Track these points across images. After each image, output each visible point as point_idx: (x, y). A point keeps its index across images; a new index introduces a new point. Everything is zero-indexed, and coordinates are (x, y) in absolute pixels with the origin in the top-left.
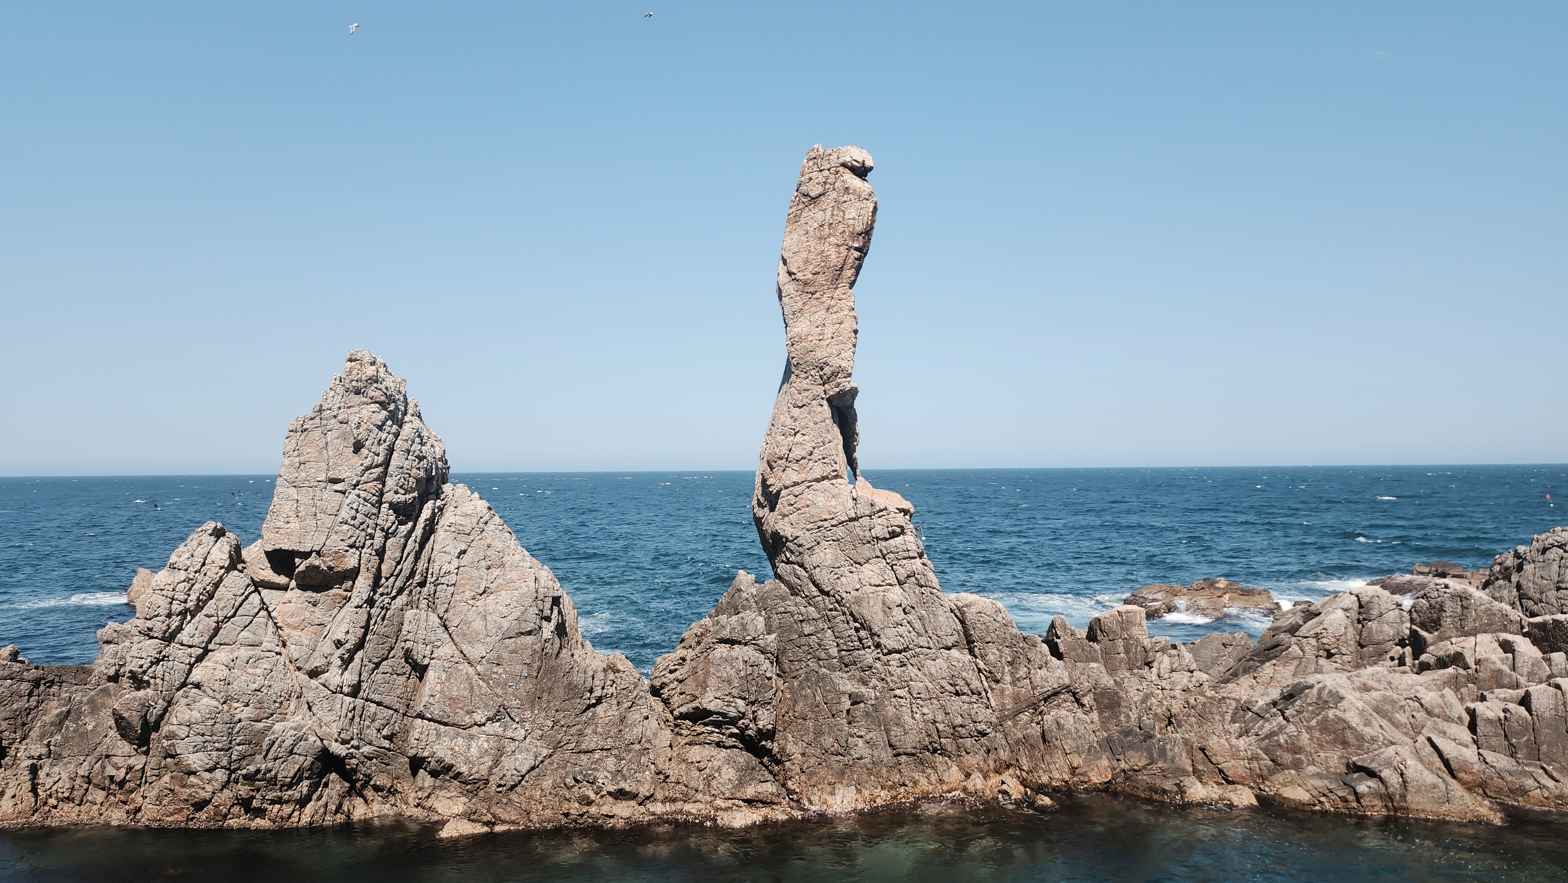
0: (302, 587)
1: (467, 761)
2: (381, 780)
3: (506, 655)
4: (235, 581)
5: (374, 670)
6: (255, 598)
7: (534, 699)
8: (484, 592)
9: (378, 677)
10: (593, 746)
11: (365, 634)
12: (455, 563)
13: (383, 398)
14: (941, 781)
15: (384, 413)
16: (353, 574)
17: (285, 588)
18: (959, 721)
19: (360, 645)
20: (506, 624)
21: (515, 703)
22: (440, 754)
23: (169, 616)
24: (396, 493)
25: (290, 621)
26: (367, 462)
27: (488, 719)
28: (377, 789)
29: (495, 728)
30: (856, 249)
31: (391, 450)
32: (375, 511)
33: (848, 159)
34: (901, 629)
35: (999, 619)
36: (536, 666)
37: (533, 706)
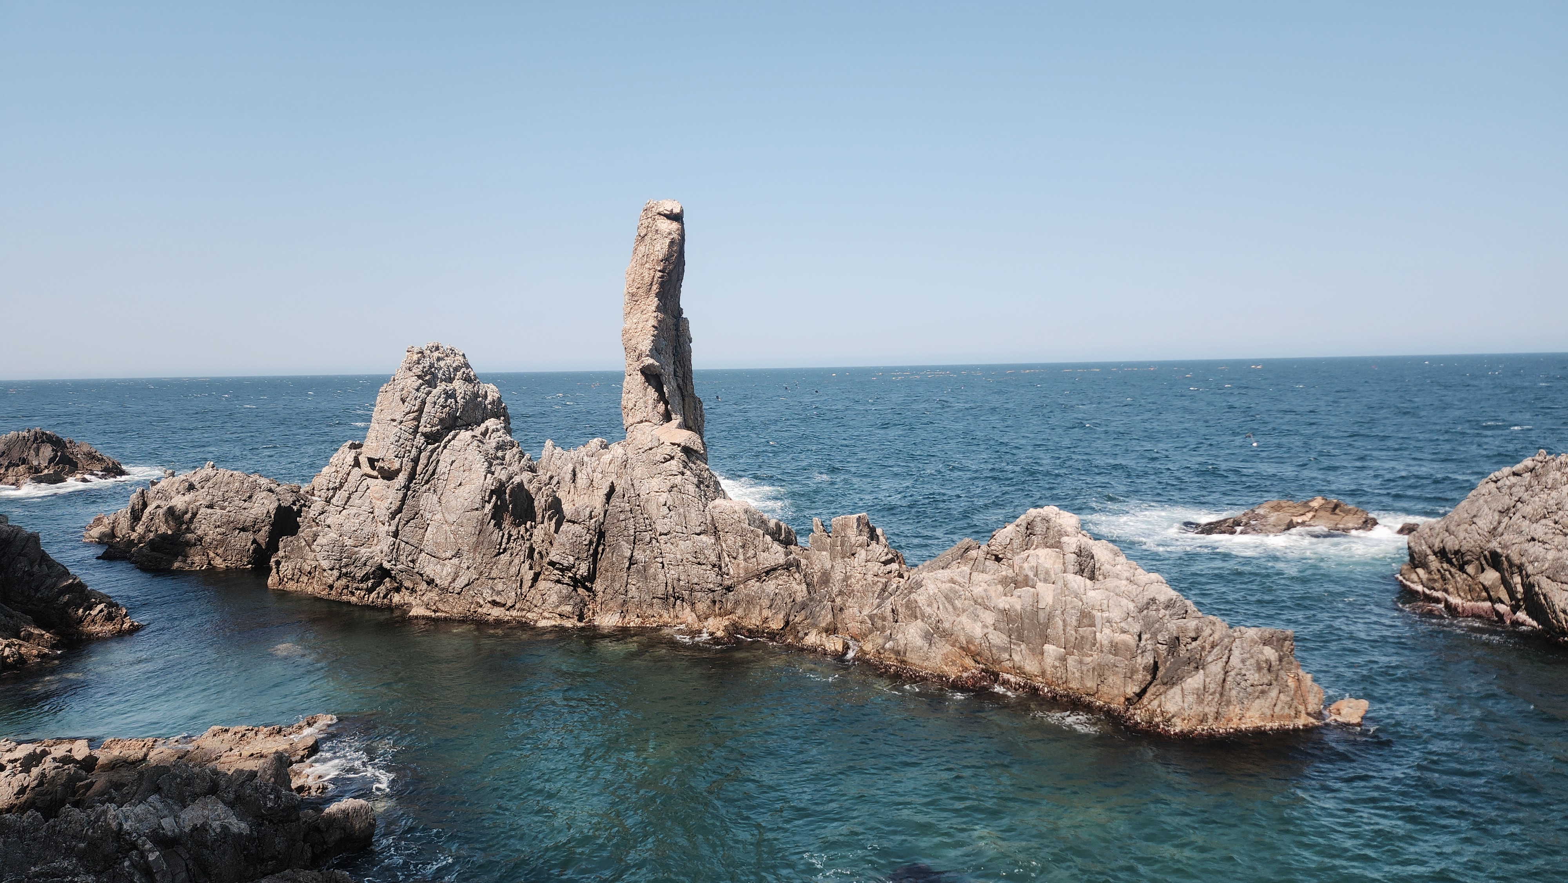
0: (383, 478)
1: (441, 578)
2: (407, 584)
3: (465, 521)
4: (356, 473)
5: (405, 525)
6: (365, 483)
7: (475, 548)
8: (460, 484)
9: (407, 528)
10: (495, 576)
11: (402, 504)
12: (448, 468)
13: (420, 373)
14: (677, 617)
15: (421, 381)
16: (396, 473)
17: (377, 478)
18: (696, 580)
20: (466, 504)
21: (467, 548)
22: (428, 573)
23: (328, 490)
24: (425, 427)
25: (376, 495)
26: (407, 410)
27: (453, 556)
28: (407, 589)
29: (455, 561)
30: (660, 271)
31: (424, 403)
32: (412, 437)
33: (661, 210)
34: (666, 520)
35: (735, 517)
36: (478, 528)
37: (475, 550)
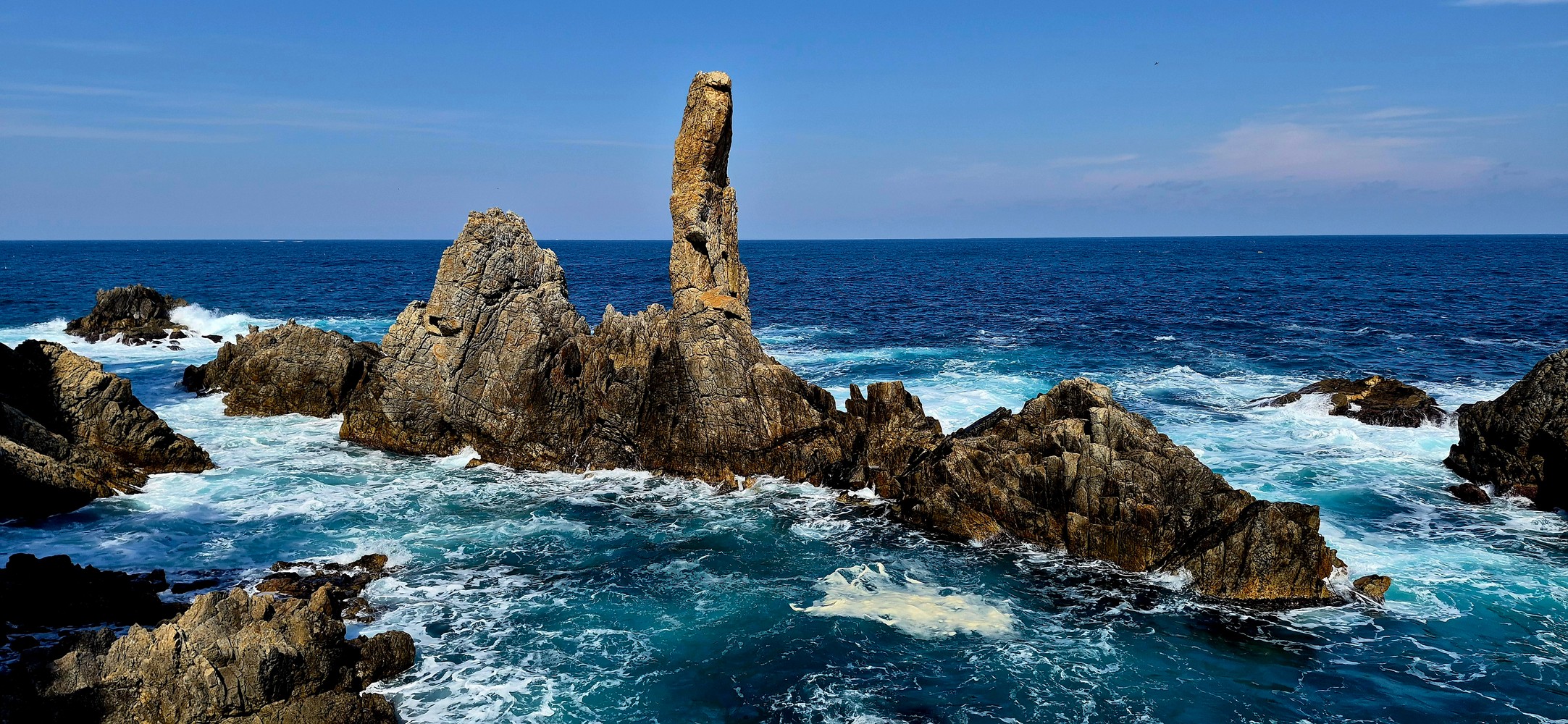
0: (445, 335)
1: (497, 432)
2: (466, 436)
3: (520, 378)
4: (420, 331)
5: (465, 380)
6: (428, 341)
7: (529, 404)
8: (517, 344)
9: (466, 384)
10: (547, 431)
11: (463, 361)
12: (506, 328)
14: (717, 475)
15: (481, 244)
16: (458, 331)
17: (440, 336)
18: (735, 440)
19: (460, 366)
20: (522, 362)
21: (522, 404)
22: (485, 427)
24: (485, 288)
25: (439, 352)
26: (468, 271)
28: (466, 441)
29: (511, 416)
30: (706, 141)
31: (484, 265)
32: (472, 297)
34: (708, 382)
35: (774, 380)
36: (533, 386)
